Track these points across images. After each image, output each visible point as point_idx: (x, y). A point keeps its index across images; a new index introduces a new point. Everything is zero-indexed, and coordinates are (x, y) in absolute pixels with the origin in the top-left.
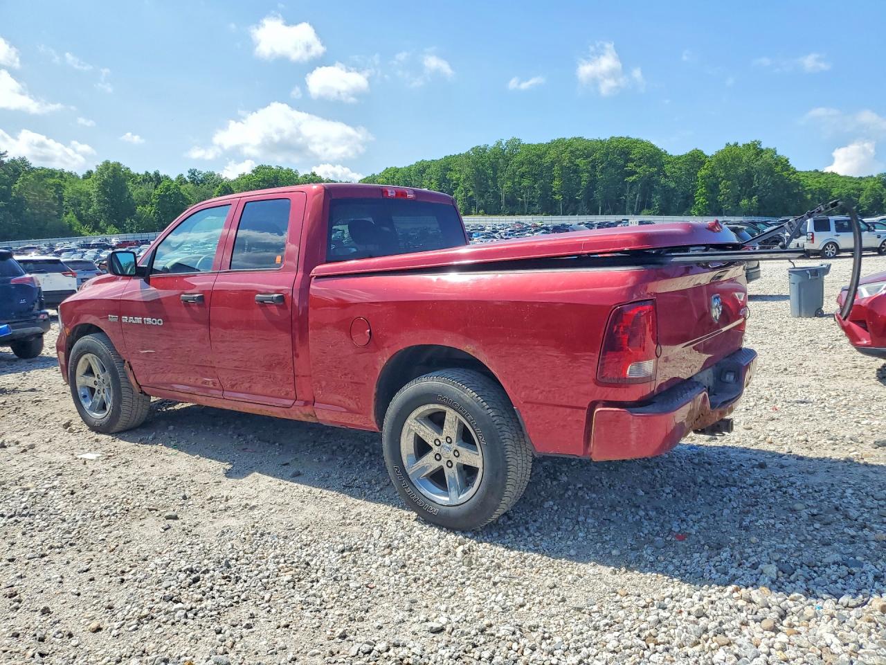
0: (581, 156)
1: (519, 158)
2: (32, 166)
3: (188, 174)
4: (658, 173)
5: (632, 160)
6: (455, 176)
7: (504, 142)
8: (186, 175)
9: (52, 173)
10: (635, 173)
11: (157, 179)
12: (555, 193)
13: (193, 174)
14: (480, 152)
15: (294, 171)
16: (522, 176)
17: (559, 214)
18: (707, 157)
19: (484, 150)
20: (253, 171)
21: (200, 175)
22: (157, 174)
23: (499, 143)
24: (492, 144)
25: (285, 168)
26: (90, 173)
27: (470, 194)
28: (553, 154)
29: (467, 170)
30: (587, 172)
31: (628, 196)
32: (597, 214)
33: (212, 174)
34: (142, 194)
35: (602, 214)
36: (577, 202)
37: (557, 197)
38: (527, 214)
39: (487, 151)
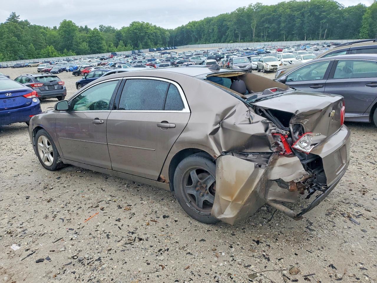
0: (296, 10)
1: (262, 13)
2: (31, 24)
3: (99, 28)
4: (339, 17)
5: (324, 12)
6: (229, 23)
7: (253, 6)
8: (98, 28)
9: (40, 27)
10: (326, 17)
11: (86, 29)
12: (281, 30)
13: (102, 27)
14: (241, 11)
15: (150, 23)
16: (263, 22)
17: (283, 41)
18: (365, 7)
19: (244, 9)
20: (130, 24)
21: (105, 28)
22: (86, 27)
23: (250, 6)
24: (247, 6)
25: (146, 22)
26: (55, 28)
27: (237, 32)
28: (281, 10)
29: (235, 20)
30: (300, 18)
31: (321, 31)
32: (304, 40)
33: (110, 27)
34: (82, 36)
35: (306, 40)
36: (293, 34)
37: (282, 32)
38: (266, 41)
39: (245, 10)
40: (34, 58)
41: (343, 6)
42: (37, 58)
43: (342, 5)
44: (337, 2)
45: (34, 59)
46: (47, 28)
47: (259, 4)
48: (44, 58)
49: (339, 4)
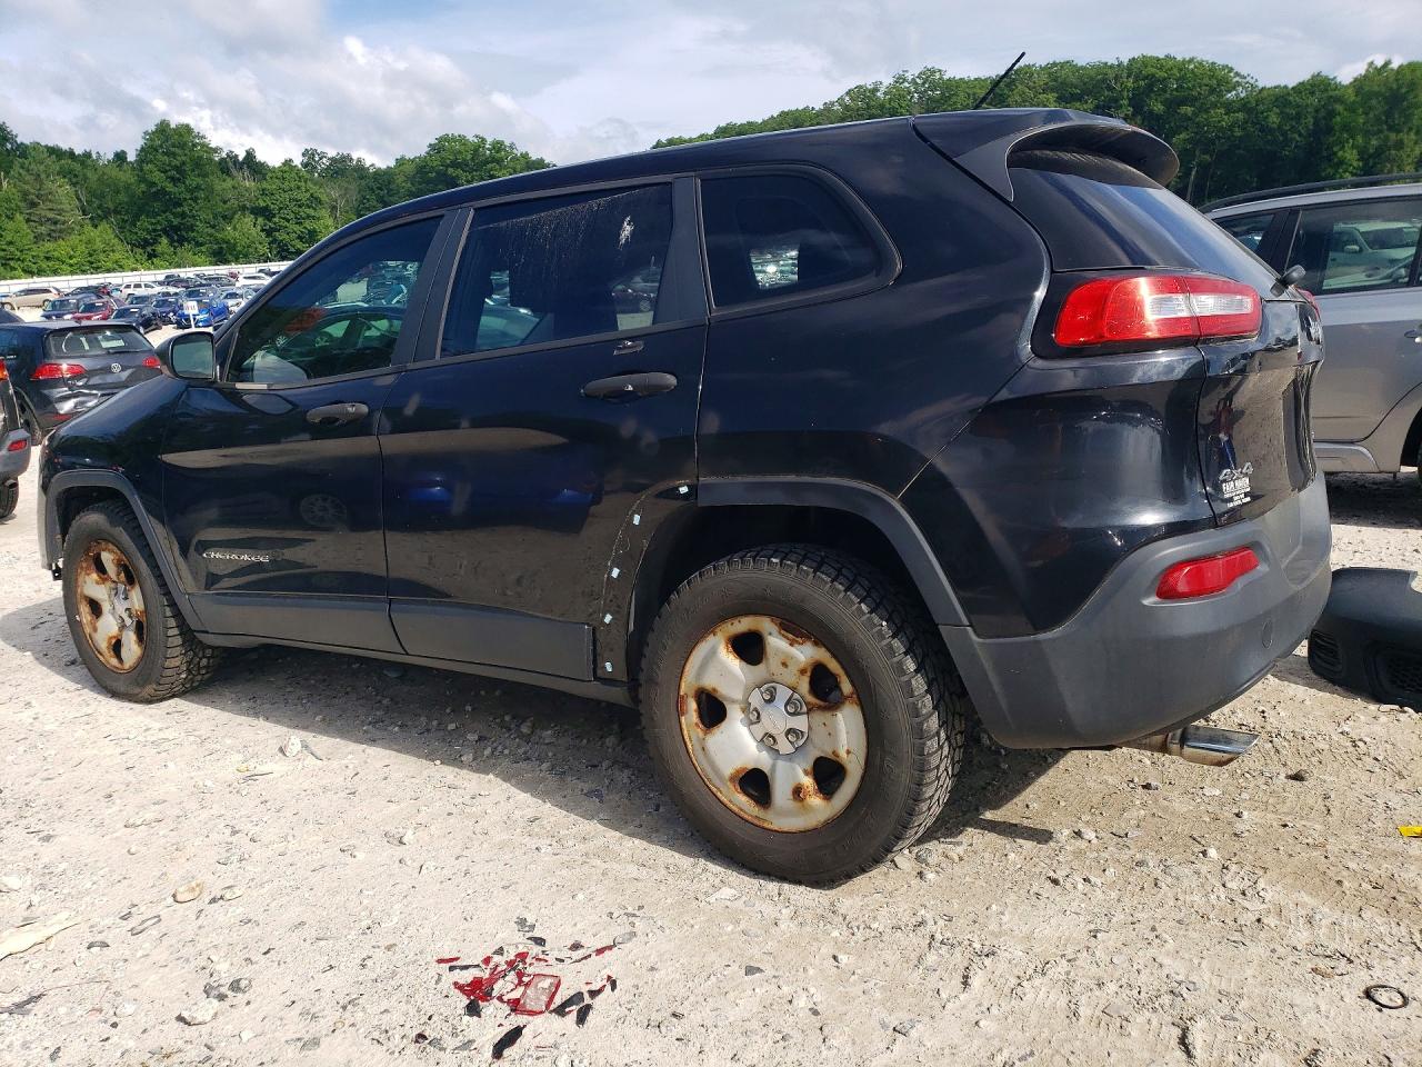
2: (19, 140)
3: (302, 159)
7: (910, 79)
8: (298, 161)
9: (56, 152)
11: (251, 164)
13: (312, 158)
14: (864, 98)
15: (507, 143)
18: (1338, 87)
19: (876, 90)
20: (430, 146)
21: (324, 160)
22: (250, 155)
23: (900, 79)
24: (887, 81)
25: (489, 140)
26: (120, 157)
33: (345, 159)
34: (234, 187)
39: (879, 94)
40: (30, 273)
41: (1252, 81)
42: (40, 273)
43: (1248, 79)
44: (1231, 70)
45: (30, 280)
46: (88, 155)
47: (933, 72)
48: (72, 273)
49: (1237, 74)
